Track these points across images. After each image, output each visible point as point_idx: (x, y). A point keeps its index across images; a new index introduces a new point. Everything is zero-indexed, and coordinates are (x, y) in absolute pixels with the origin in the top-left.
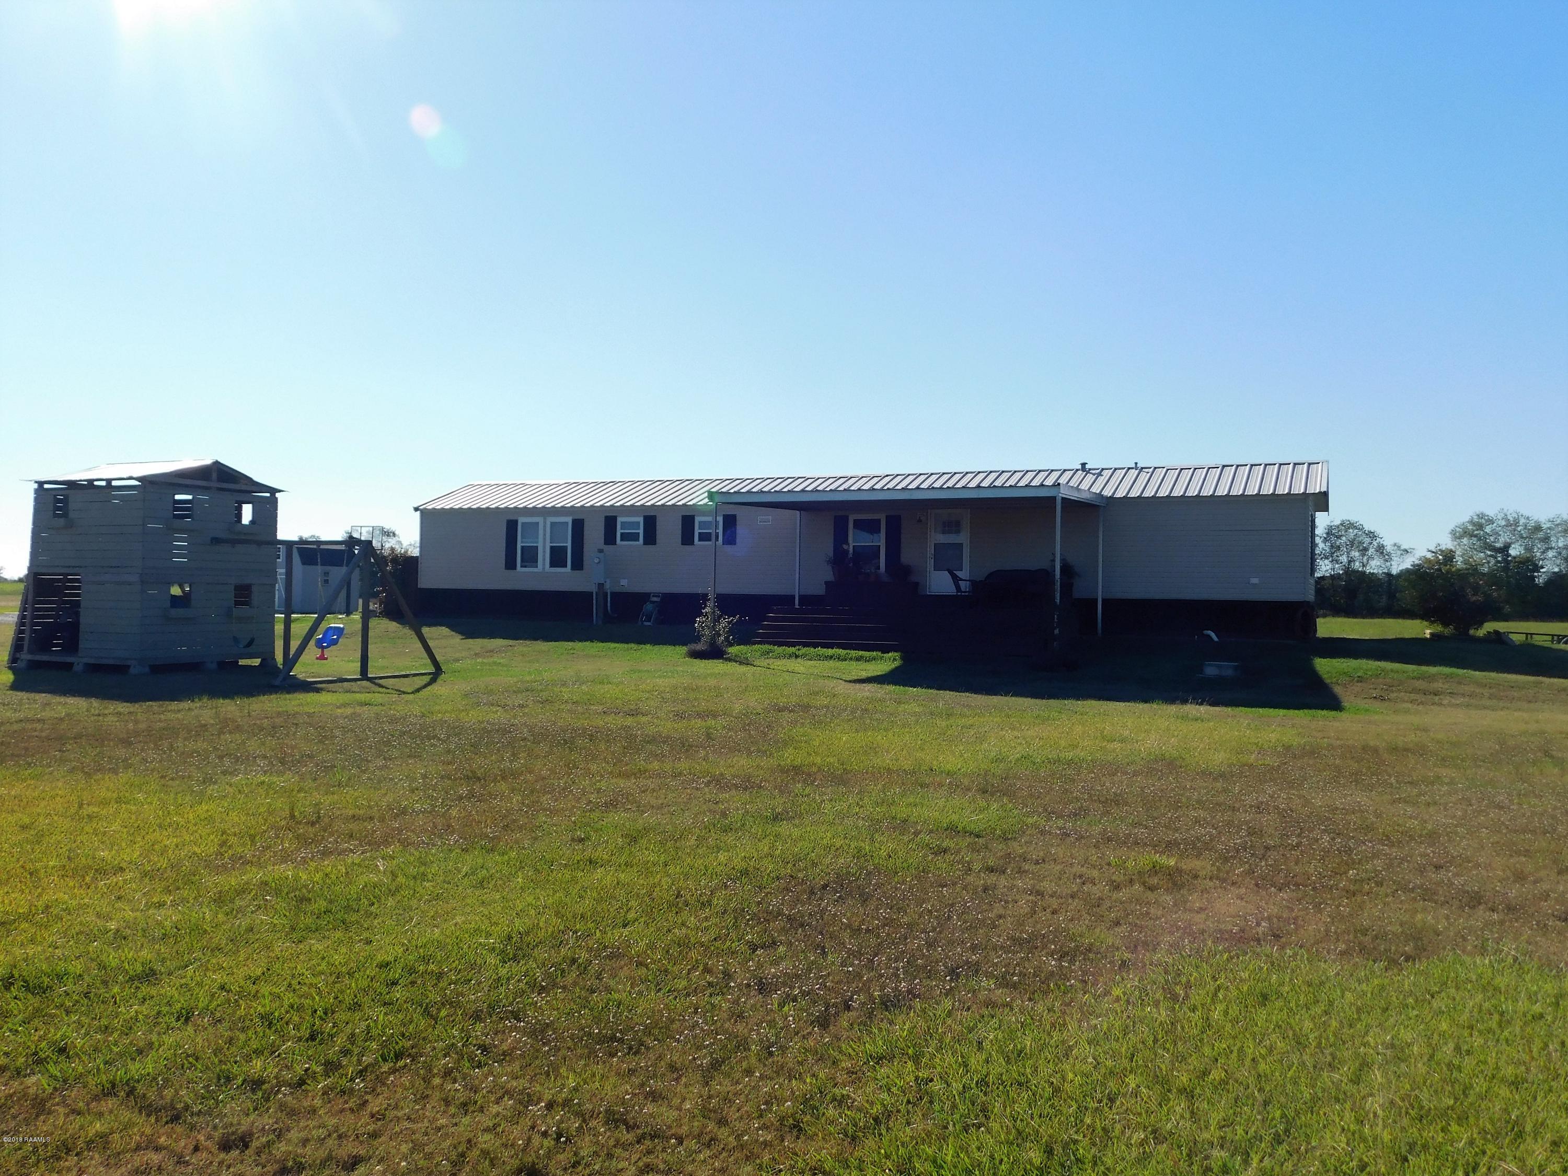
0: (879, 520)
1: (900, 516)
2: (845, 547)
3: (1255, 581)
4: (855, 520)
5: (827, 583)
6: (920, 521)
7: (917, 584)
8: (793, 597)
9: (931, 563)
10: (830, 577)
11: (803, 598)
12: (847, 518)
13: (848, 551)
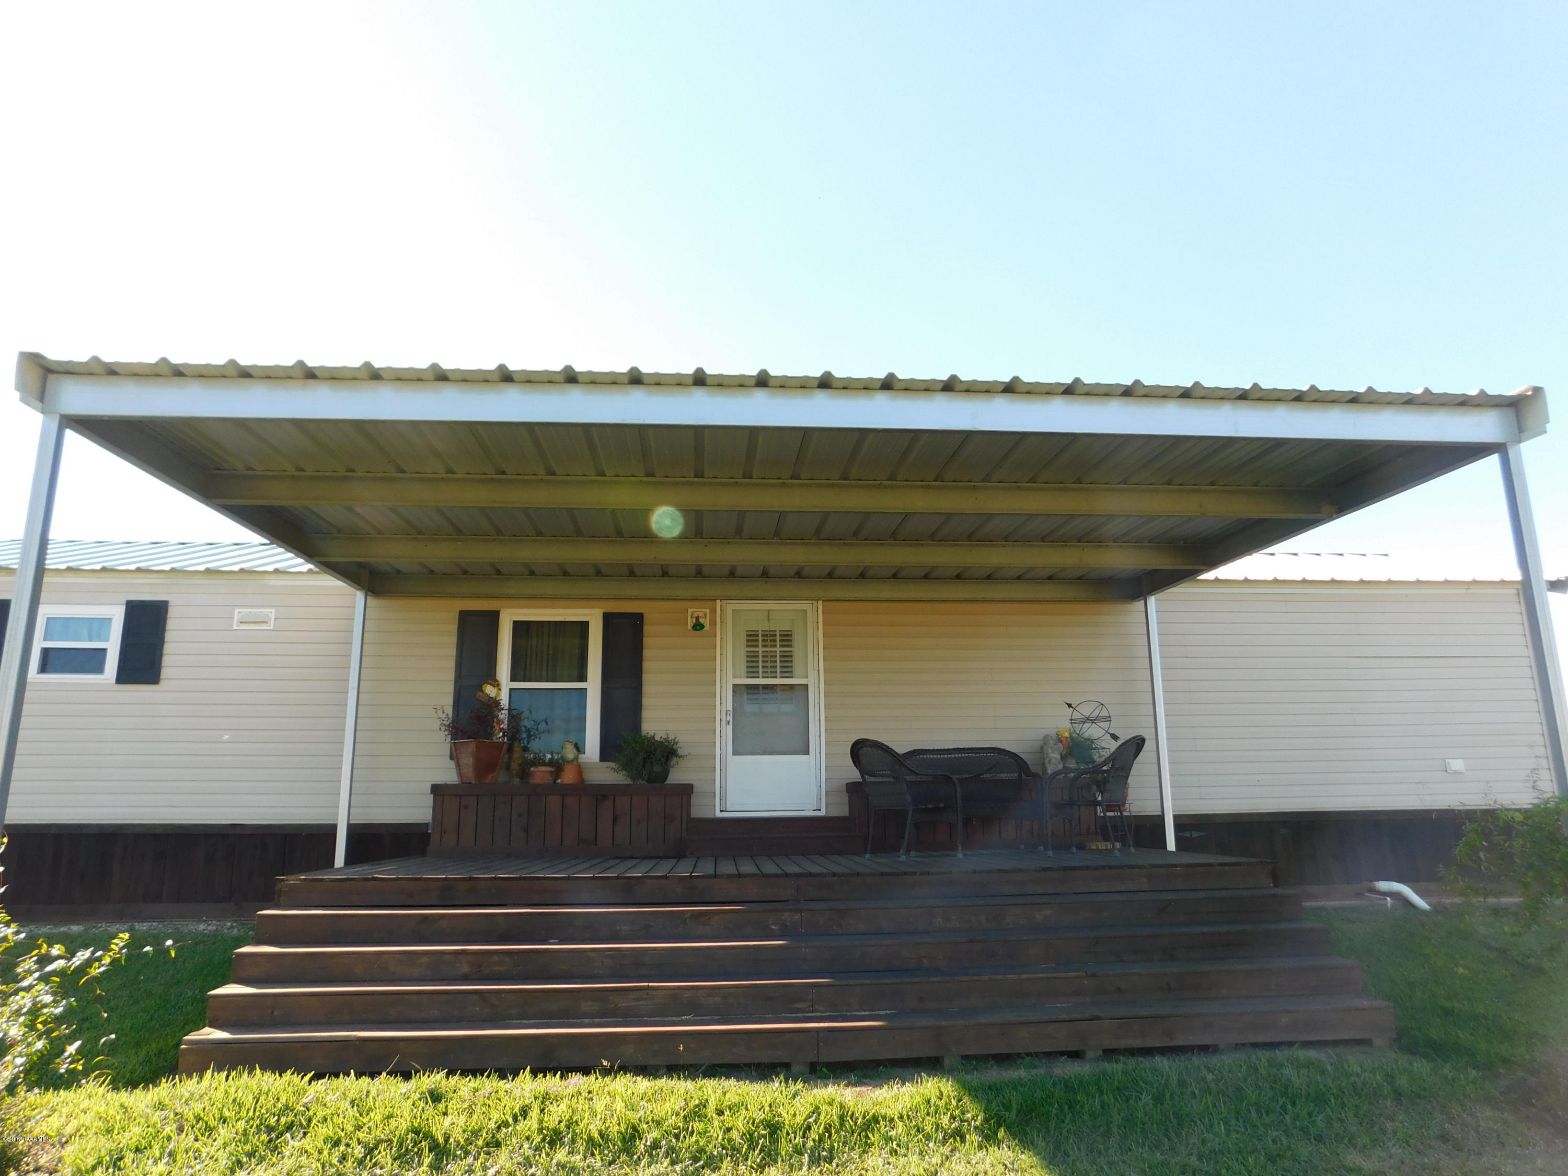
0: (584, 626)
1: (640, 616)
2: (489, 690)
3: (1457, 765)
4: (516, 624)
5: (437, 790)
6: (698, 626)
7: (687, 790)
8: (330, 831)
9: (724, 735)
10: (447, 774)
11: (359, 834)
12: (493, 618)
13: (496, 703)
